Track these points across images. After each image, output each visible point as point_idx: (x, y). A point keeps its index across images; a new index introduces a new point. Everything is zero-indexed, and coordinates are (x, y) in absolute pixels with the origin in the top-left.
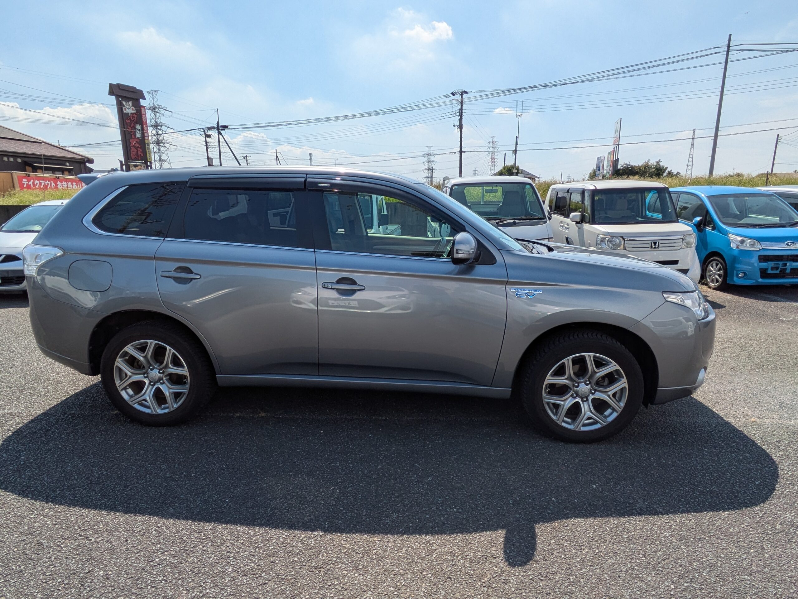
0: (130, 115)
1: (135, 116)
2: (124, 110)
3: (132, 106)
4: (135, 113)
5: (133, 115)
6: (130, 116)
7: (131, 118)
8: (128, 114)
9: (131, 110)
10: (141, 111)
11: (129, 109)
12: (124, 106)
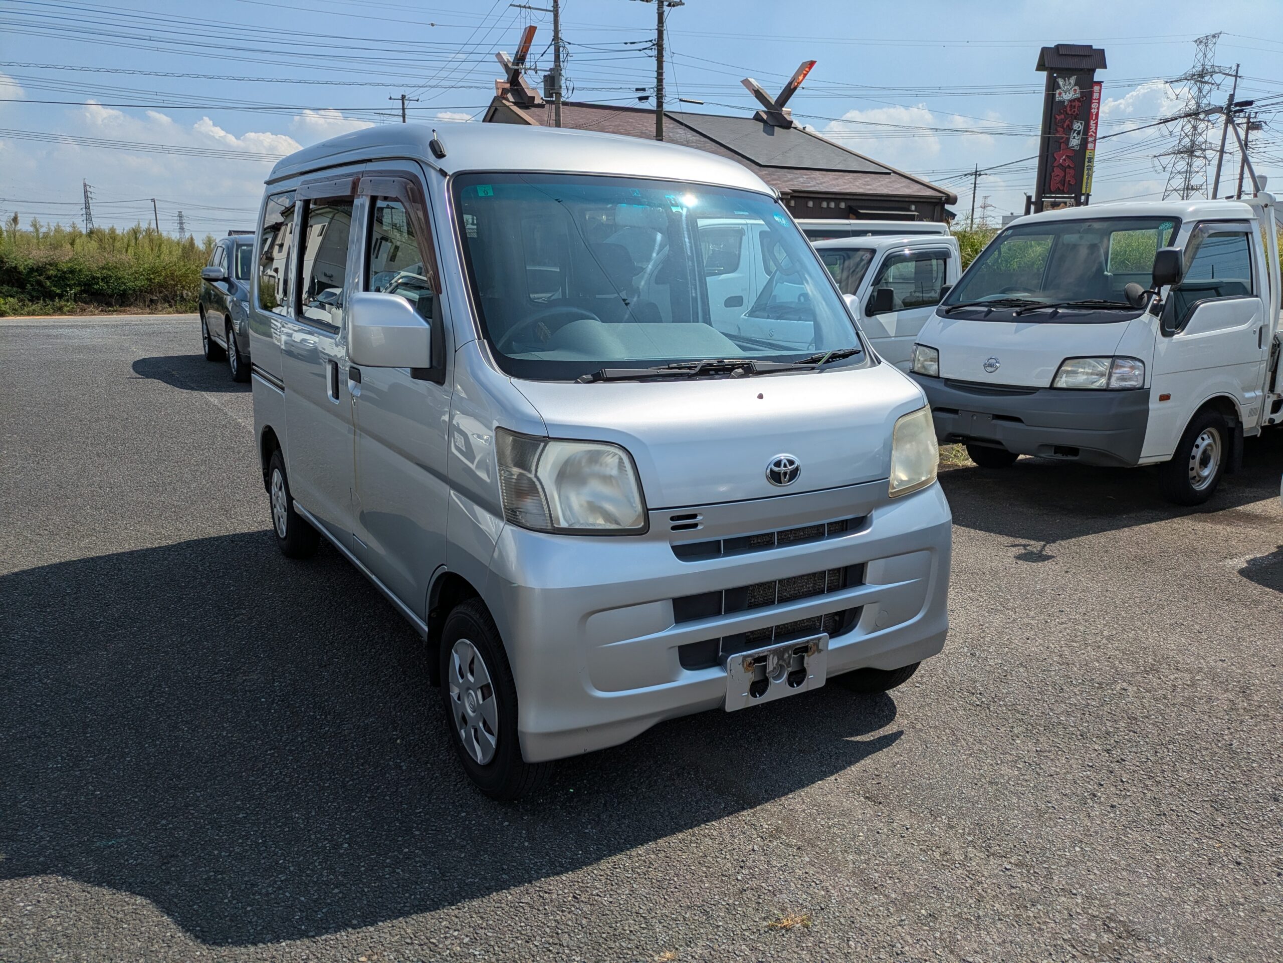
0: (1066, 103)
1: (1077, 104)
2: (1057, 95)
3: (1075, 85)
4: (1078, 99)
5: (1073, 104)
6: (1066, 107)
7: (1068, 109)
8: (1064, 102)
9: (1072, 92)
10: (1091, 93)
11: (1068, 92)
12: (1060, 88)
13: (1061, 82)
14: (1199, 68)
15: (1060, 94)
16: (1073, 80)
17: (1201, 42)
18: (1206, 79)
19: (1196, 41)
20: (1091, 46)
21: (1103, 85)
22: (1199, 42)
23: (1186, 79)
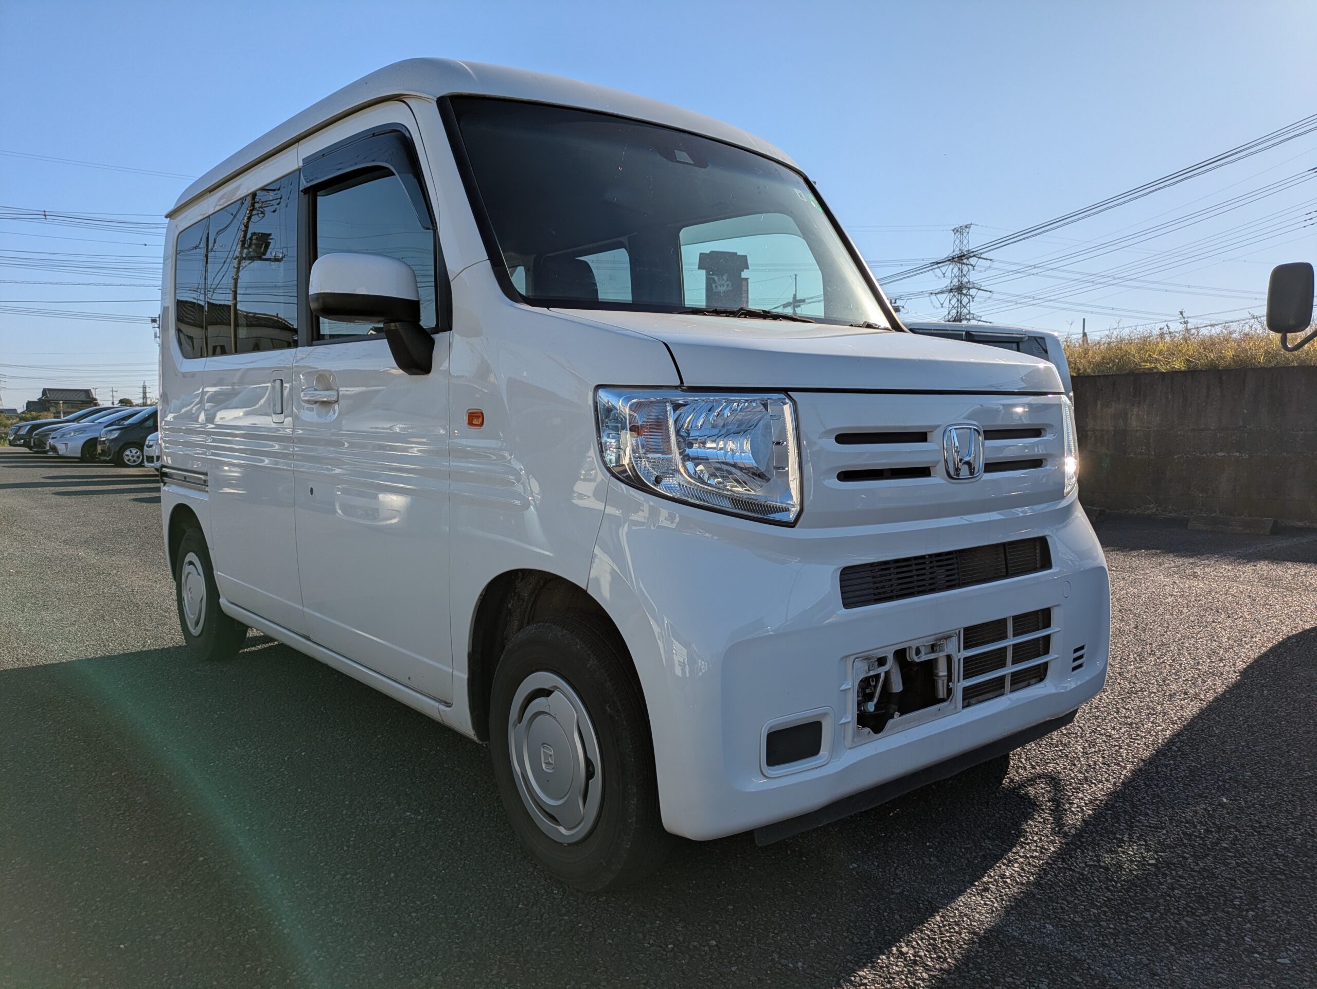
13: (716, 278)
14: (957, 252)
15: (716, 287)
16: (725, 277)
17: (957, 231)
18: (965, 261)
19: (953, 230)
20: (735, 254)
21: (749, 281)
22: (956, 231)
23: (949, 260)
